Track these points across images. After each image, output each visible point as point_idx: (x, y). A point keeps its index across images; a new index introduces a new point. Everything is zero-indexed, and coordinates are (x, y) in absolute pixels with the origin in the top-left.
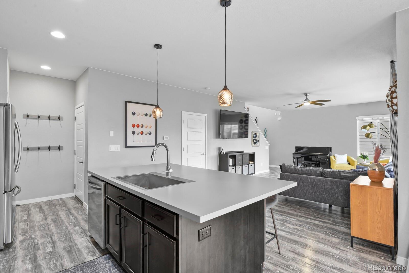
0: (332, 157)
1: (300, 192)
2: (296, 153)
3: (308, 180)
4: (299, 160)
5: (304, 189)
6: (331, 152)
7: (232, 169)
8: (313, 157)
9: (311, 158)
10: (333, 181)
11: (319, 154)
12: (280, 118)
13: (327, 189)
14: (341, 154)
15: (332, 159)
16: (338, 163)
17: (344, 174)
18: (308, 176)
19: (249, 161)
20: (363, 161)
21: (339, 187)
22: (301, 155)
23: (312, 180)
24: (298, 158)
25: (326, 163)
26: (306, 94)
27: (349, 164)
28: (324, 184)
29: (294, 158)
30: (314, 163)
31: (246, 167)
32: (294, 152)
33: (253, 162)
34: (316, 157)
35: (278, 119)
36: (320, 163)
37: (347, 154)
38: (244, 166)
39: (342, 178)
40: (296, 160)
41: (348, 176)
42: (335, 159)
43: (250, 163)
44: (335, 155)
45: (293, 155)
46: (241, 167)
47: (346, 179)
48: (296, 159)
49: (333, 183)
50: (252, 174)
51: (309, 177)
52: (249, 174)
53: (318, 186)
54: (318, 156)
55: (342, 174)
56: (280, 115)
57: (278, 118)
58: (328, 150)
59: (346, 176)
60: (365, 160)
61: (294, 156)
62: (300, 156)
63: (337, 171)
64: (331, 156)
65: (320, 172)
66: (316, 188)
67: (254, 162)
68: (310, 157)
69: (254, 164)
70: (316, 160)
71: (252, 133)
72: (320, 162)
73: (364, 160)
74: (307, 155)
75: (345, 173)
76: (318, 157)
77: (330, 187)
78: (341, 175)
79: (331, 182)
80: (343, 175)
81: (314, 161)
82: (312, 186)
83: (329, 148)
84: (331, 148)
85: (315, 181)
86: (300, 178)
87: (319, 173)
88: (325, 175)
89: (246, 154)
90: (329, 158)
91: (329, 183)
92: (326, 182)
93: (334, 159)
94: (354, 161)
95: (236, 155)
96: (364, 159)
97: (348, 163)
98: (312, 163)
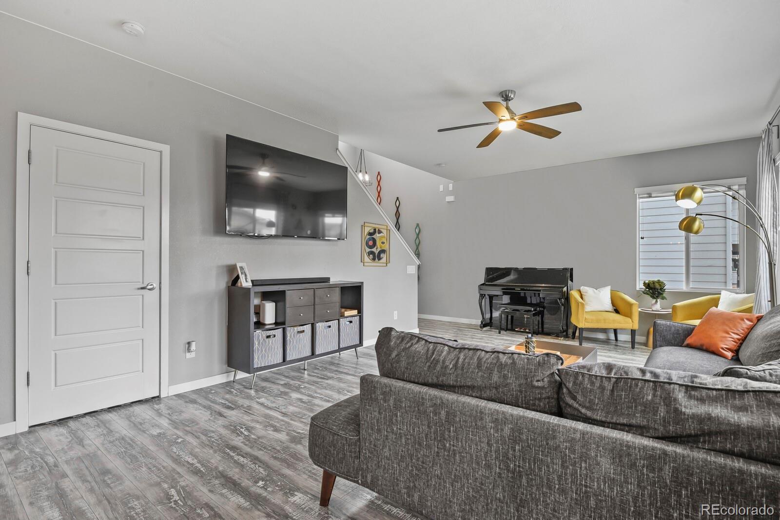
0: (574, 294)
1: (445, 487)
2: (487, 285)
3: (484, 427)
4: (493, 301)
5: (467, 476)
6: (572, 280)
7: (268, 337)
8: (528, 294)
9: (525, 298)
10: (629, 455)
11: (543, 285)
12: (450, 198)
13: (592, 503)
14: (597, 286)
15: (575, 299)
16: (588, 308)
17: (702, 409)
18: (483, 403)
19: (342, 307)
20: (652, 305)
21: (673, 500)
22: (503, 289)
23: (507, 430)
24: (491, 297)
25: (559, 308)
26: (506, 95)
27: (617, 311)
28: (574, 464)
29: (482, 296)
30: (530, 311)
31: (330, 327)
32: (483, 282)
33: (355, 312)
34: (535, 293)
35: (447, 201)
36: (545, 310)
37: (610, 286)
38: (320, 326)
39: (690, 436)
40: (486, 302)
41: (729, 424)
42: (582, 298)
43: (342, 316)
44: (582, 288)
45: (480, 289)
46: (308, 328)
47: (718, 446)
48: (488, 300)
49: (633, 465)
50: (355, 347)
51: (493, 413)
52: (340, 350)
53: (540, 469)
54: (540, 291)
55: (689, 407)
56: (452, 189)
57: (447, 198)
58: (563, 276)
59: (718, 420)
60: (657, 302)
61: (482, 292)
62: (499, 293)
63: (648, 376)
64: (571, 290)
65: (549, 382)
66: (524, 480)
67: (360, 311)
68: (522, 295)
69: (360, 316)
70: (535, 302)
71: (363, 227)
72: (544, 307)
73: (655, 300)
74: (514, 289)
75: (702, 400)
76: (541, 294)
77: (611, 489)
78: (676, 410)
79: (619, 453)
80: (694, 416)
81: (531, 305)
82: (508, 467)
83: (565, 269)
84: (572, 269)
85: (521, 440)
86: (448, 413)
87: (543, 388)
88: (579, 397)
89: (334, 286)
90: (567, 298)
91: (606, 464)
92: (584, 457)
93: (580, 300)
94: (630, 305)
95: (285, 291)
96: (653, 298)
97: (613, 310)
98: (525, 311)
